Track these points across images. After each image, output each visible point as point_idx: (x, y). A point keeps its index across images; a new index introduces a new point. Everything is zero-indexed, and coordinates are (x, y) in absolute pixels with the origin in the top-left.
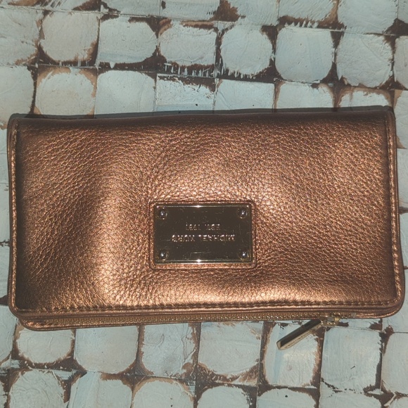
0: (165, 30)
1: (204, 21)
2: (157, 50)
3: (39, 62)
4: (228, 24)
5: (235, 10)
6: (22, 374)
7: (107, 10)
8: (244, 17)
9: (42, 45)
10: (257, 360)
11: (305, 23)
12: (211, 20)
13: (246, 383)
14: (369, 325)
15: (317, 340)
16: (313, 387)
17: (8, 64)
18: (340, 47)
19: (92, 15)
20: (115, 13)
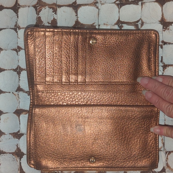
14: (161, 49)
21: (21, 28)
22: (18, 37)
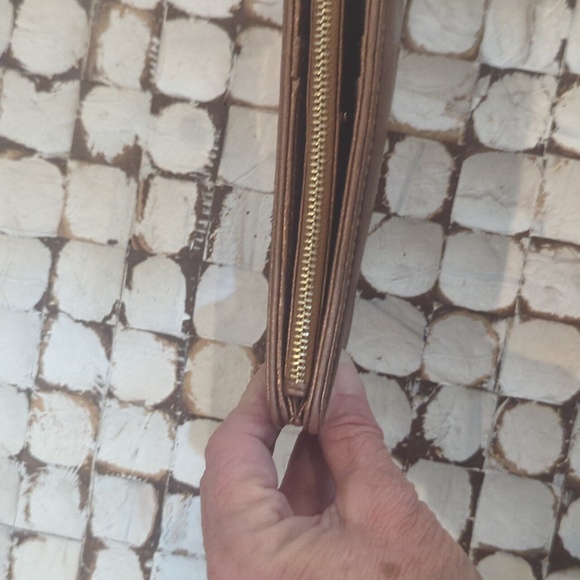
0: (145, 243)
1: (138, 192)
2: (172, 257)
3: (175, 410)
4: (145, 160)
5: (126, 149)
6: (572, 471)
7: (114, 317)
8: (137, 138)
9: (152, 403)
11: (151, 56)
12: (137, 180)
14: (568, 11)
17: (173, 449)
18: (188, 10)
19: (119, 335)
20: (118, 306)
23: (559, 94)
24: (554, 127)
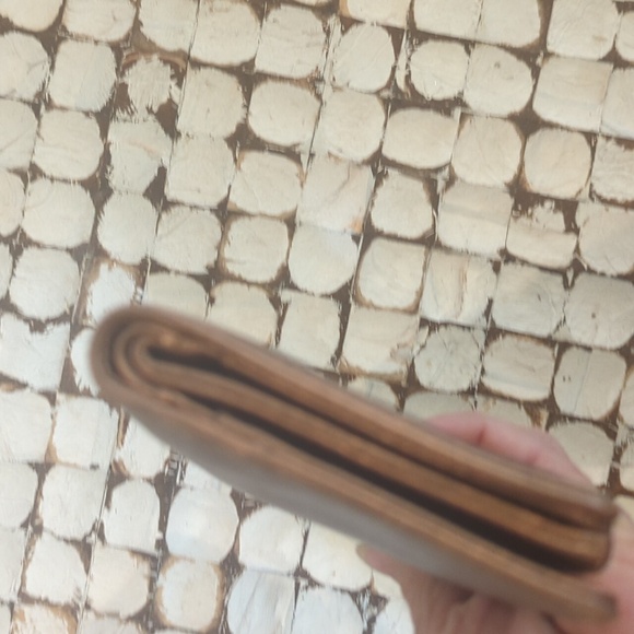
0: (125, 468)
1: (119, 422)
2: (149, 481)
3: (147, 621)
7: (93, 536)
9: (126, 615)
10: (520, 407)
13: (544, 422)
14: (494, 276)
15: (503, 336)
16: (556, 349)
18: (169, 266)
19: (97, 551)
20: (98, 526)
21: (56, 108)
22: (38, 134)
23: (486, 344)
24: (483, 371)
